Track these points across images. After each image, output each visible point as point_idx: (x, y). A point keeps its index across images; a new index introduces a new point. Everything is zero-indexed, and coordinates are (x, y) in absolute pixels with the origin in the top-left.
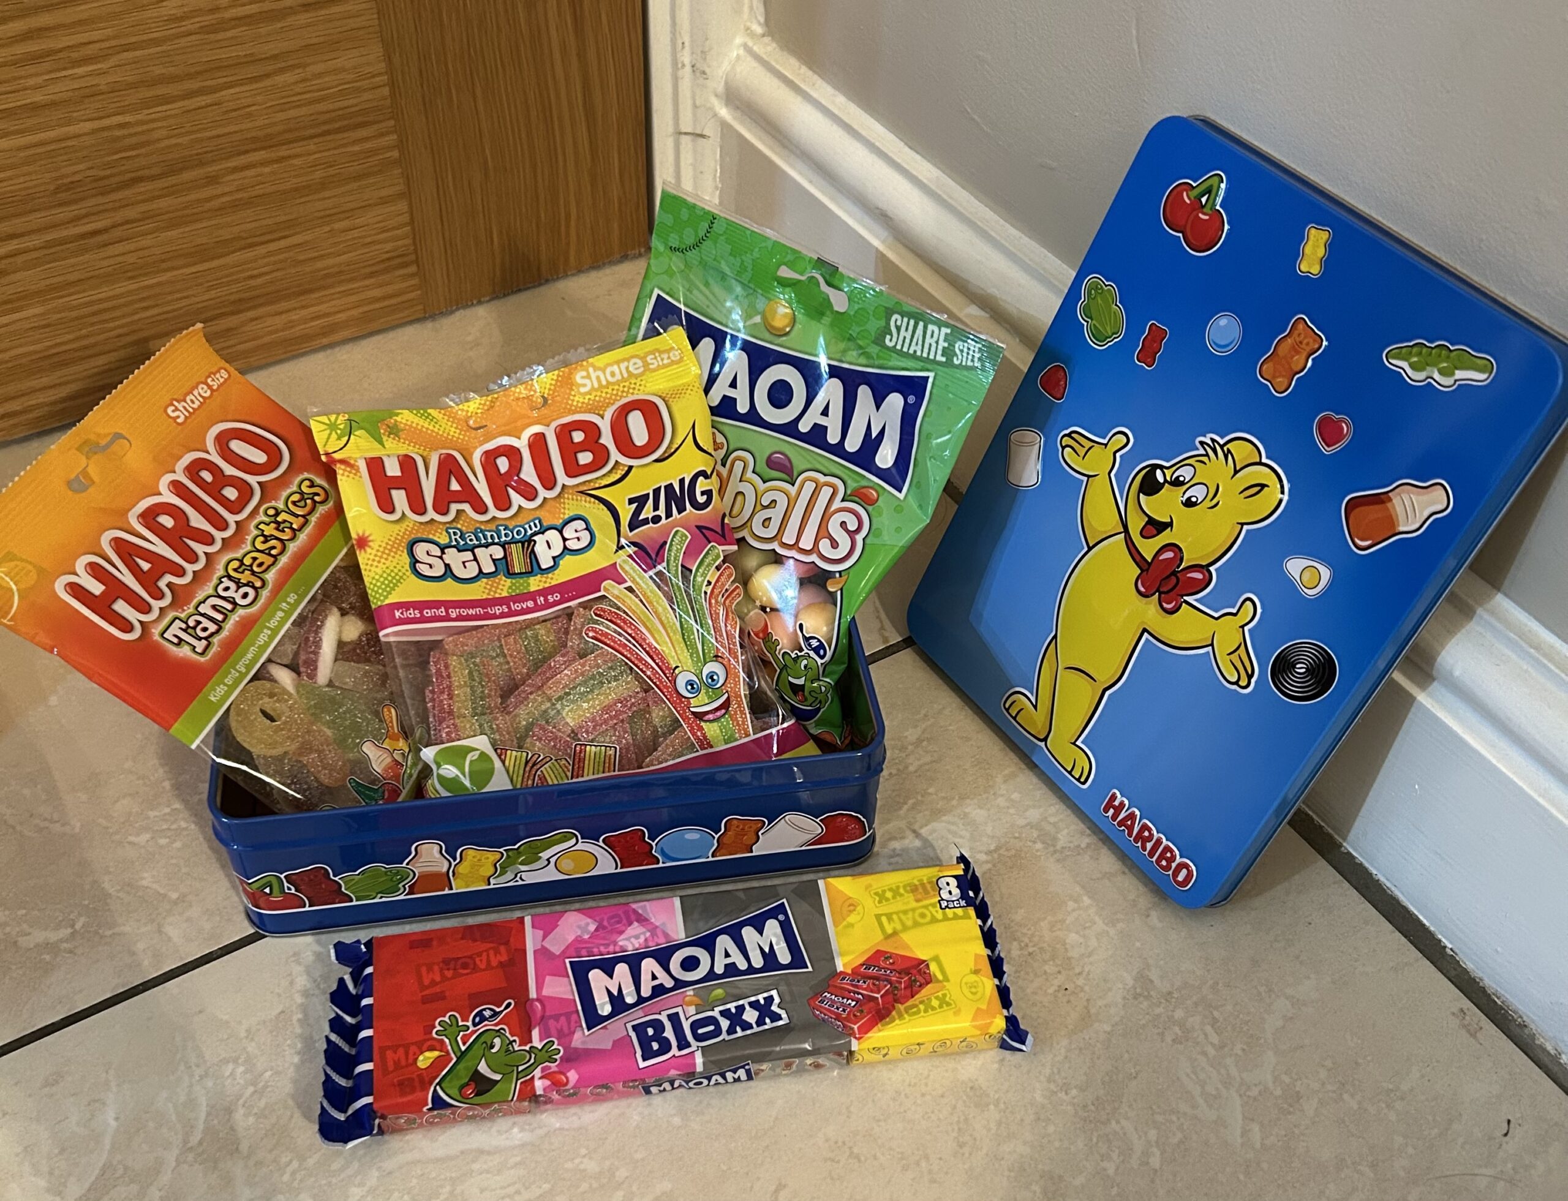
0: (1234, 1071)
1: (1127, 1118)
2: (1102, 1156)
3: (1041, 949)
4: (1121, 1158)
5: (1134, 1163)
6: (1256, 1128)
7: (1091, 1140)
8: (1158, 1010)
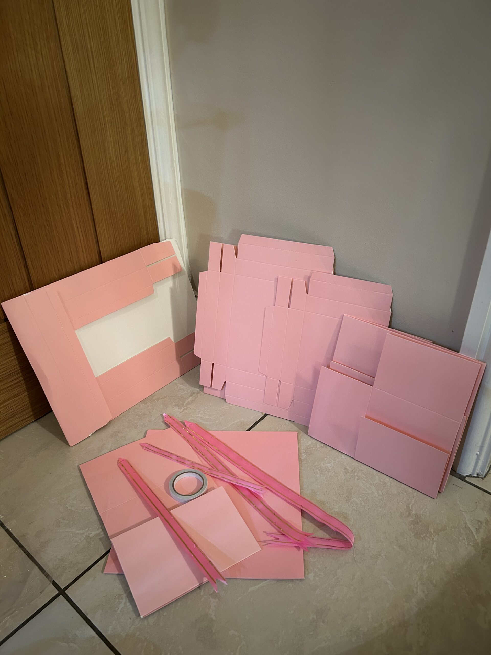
0: (371, 482)
1: (354, 497)
2: (353, 506)
3: (323, 469)
4: (357, 505)
5: (360, 506)
6: (380, 492)
7: (349, 504)
8: (352, 475)
